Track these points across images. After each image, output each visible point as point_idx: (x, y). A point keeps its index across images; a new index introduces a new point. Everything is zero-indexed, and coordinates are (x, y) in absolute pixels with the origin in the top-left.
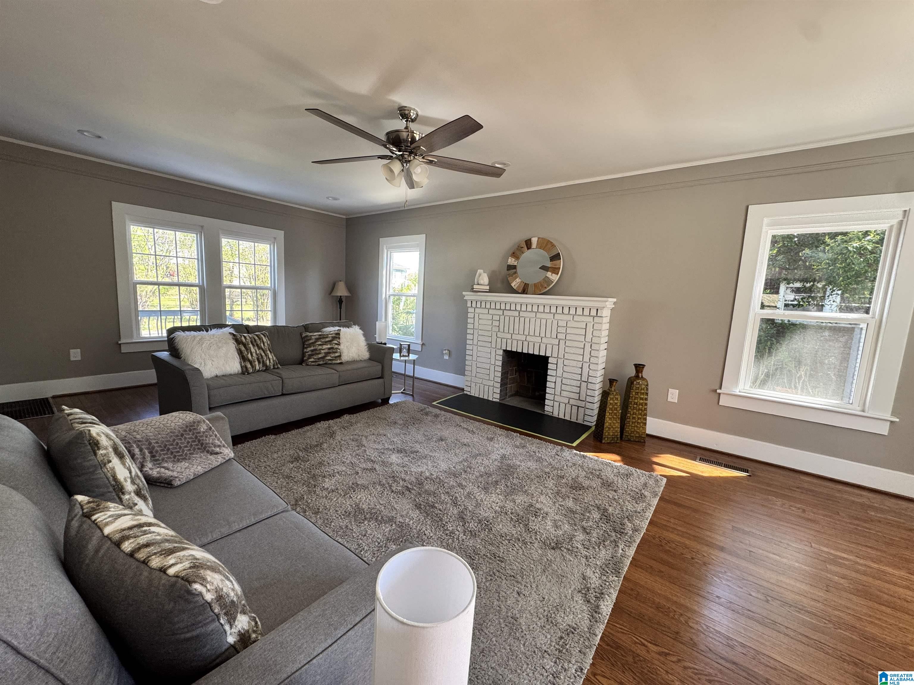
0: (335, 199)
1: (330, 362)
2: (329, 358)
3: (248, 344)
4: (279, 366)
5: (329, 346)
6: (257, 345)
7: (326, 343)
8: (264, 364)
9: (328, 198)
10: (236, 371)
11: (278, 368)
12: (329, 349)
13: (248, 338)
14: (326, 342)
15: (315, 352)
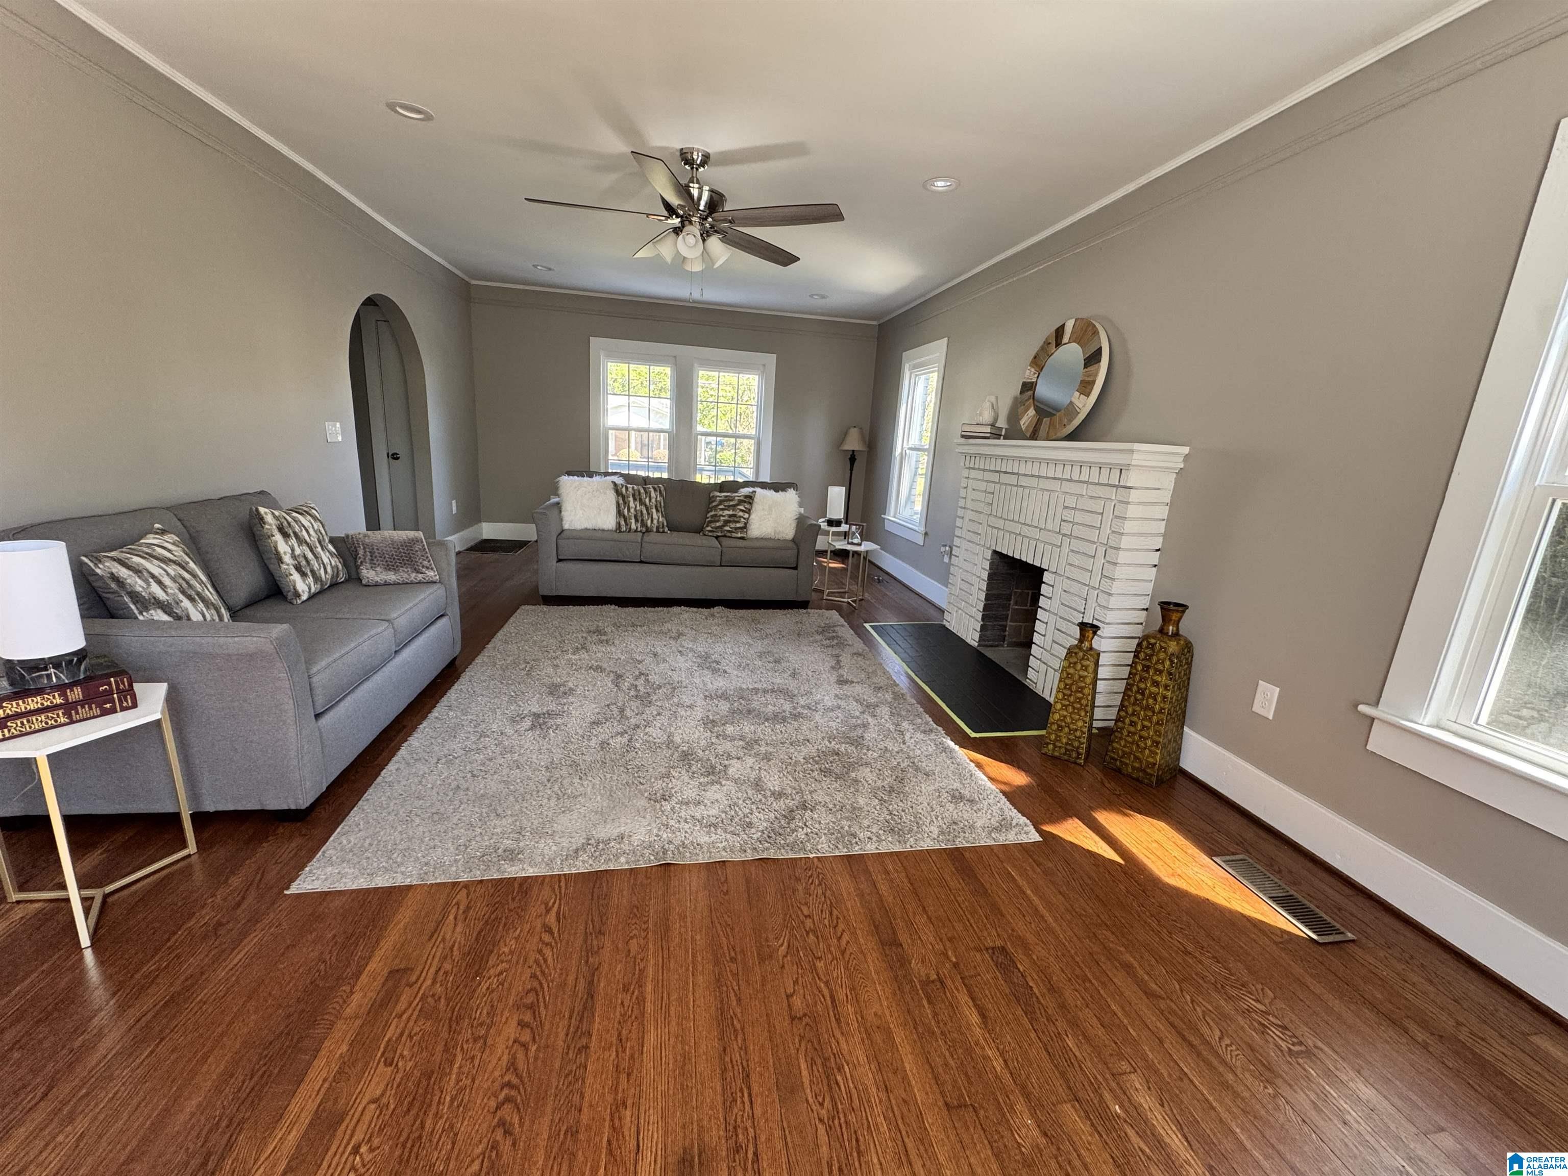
0: (823, 297)
1: (729, 534)
2: (727, 528)
3: (628, 497)
4: (666, 529)
5: (731, 512)
6: (640, 500)
7: (728, 508)
8: (643, 524)
9: (811, 296)
10: (610, 528)
11: (664, 532)
12: (730, 516)
13: (630, 490)
14: (729, 506)
15: (716, 518)
